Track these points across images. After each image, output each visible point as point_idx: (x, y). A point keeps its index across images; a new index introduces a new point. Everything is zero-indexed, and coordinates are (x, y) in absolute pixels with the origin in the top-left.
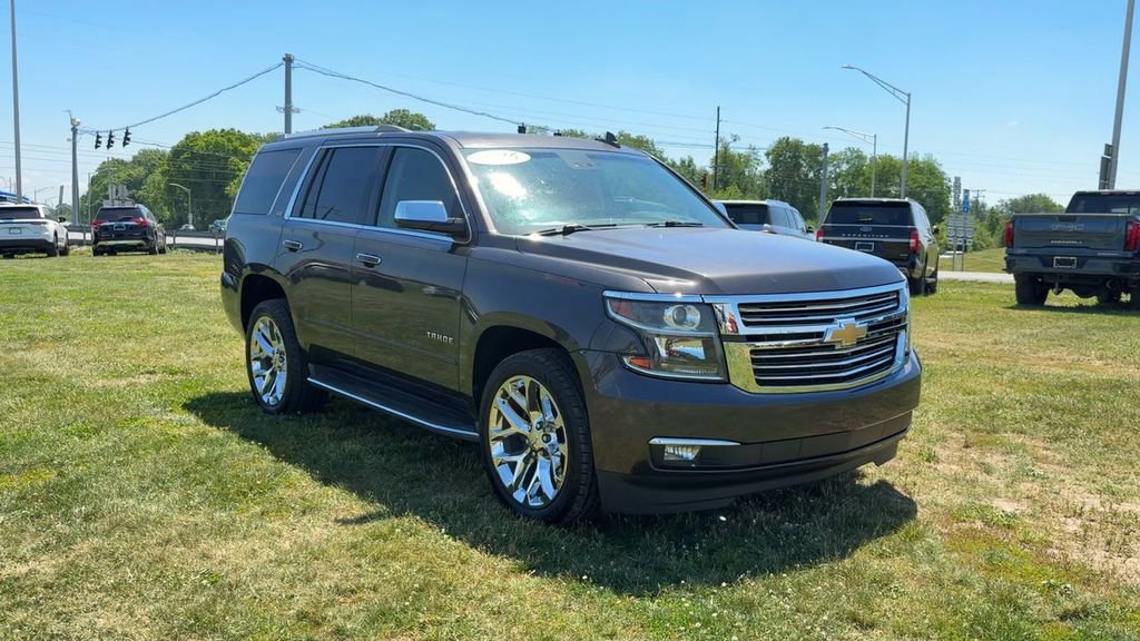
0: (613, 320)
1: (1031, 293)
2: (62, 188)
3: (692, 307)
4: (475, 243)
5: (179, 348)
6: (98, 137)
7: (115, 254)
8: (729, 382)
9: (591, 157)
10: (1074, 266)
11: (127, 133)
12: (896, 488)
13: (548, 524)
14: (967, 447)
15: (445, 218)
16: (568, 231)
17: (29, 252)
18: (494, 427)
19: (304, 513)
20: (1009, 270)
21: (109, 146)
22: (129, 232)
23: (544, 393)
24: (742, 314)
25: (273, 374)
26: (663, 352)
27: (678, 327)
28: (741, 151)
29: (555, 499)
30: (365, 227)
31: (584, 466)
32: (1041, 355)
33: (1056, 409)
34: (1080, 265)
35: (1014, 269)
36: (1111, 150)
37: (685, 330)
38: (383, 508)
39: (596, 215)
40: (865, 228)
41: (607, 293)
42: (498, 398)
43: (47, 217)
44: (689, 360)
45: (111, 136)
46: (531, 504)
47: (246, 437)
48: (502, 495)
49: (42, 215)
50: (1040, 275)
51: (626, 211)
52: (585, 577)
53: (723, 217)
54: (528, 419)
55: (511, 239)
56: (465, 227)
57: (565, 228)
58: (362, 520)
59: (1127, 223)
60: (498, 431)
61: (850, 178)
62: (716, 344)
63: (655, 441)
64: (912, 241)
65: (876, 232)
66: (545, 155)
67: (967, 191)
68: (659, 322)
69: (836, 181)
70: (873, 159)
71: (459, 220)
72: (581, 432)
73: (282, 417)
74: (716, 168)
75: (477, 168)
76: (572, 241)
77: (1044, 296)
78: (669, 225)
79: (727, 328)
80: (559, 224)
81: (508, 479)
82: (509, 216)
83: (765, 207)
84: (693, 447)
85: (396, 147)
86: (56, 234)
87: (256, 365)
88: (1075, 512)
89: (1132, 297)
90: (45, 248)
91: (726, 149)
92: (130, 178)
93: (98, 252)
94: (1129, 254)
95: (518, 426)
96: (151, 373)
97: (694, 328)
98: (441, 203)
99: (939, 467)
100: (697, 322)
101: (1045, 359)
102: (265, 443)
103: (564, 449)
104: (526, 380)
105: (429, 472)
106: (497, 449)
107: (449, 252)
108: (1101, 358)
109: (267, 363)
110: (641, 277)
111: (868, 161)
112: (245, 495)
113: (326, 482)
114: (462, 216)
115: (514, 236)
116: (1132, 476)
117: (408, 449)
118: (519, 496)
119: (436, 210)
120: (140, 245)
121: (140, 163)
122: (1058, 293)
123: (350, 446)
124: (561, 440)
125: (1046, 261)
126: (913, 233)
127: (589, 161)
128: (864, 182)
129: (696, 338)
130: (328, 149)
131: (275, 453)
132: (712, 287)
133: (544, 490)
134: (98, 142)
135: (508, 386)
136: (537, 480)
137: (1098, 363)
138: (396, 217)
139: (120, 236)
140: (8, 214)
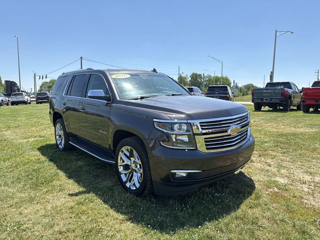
0: (157, 129)
1: (258, 107)
2: (31, 88)
3: (184, 124)
4: (113, 103)
5: (45, 129)
6: (40, 77)
7: (42, 103)
8: (197, 149)
9: (149, 75)
10: (269, 101)
11: (46, 76)
12: (245, 174)
13: (137, 196)
14: (260, 156)
15: (104, 95)
16: (142, 98)
17: (21, 104)
18: (119, 162)
19: (59, 191)
20: (253, 102)
21: (42, 79)
22: (45, 98)
23: (135, 152)
24: (201, 126)
25: (62, 139)
26: (174, 140)
27: (179, 131)
28: (184, 76)
29: (139, 188)
30: (83, 98)
31: (148, 178)
32: (267, 125)
33: (281, 143)
34: (270, 101)
35: (254, 102)
36: (272, 73)
37: (182, 132)
38: (84, 189)
39: (151, 93)
40: (217, 93)
41: (154, 120)
42: (120, 153)
43: (25, 95)
44: (183, 142)
45: (43, 76)
46: (132, 189)
47: (51, 160)
48: (123, 184)
49: (24, 95)
50: (261, 103)
51: (159, 91)
52: (149, 226)
53: (188, 92)
54: (130, 160)
55: (124, 101)
56: (110, 98)
57: (141, 97)
58: (76, 195)
59: (282, 90)
60: (121, 163)
61: (209, 81)
62: (192, 137)
63: (173, 171)
64: (228, 95)
65: (219, 93)
66: (135, 75)
67: (236, 83)
68: (172, 129)
69: (205, 82)
70: (214, 77)
71: (108, 96)
72: (147, 167)
73: (63, 152)
74: (179, 80)
75: (114, 79)
76: (144, 102)
77: (261, 108)
78: (173, 95)
79: (196, 131)
80: (139, 96)
81: (124, 179)
82: (124, 94)
83: (192, 88)
84: (185, 173)
85: (91, 74)
86: (27, 99)
87: (58, 137)
88: (304, 183)
89: (283, 108)
90: (25, 103)
91: (181, 75)
92: (49, 86)
93: (37, 103)
94: (283, 97)
95: (127, 162)
96: (35, 137)
97: (184, 131)
98: (102, 90)
99: (255, 164)
100: (185, 130)
101: (269, 126)
102: (55, 163)
103: (142, 171)
104: (129, 148)
105: (102, 173)
106: (121, 169)
107: (106, 106)
108: (283, 125)
109: (60, 136)
110: (166, 114)
111: (213, 77)
112: (43, 184)
113: (70, 177)
114: (109, 94)
115: (125, 100)
116: (313, 166)
117: (96, 164)
118: (128, 185)
119: (101, 92)
120: (47, 101)
121: (51, 83)
122: (264, 107)
123: (80, 163)
124: (140, 167)
125: (262, 100)
126: (228, 94)
127: (148, 76)
128: (212, 82)
129: (186, 135)
130: (74, 76)
131: (57, 166)
132: (190, 117)
133: (135, 184)
134: (40, 78)
135: (123, 149)
136: (133, 180)
137: (283, 126)
138: (89, 95)
139: (42, 99)
140: (16, 95)
